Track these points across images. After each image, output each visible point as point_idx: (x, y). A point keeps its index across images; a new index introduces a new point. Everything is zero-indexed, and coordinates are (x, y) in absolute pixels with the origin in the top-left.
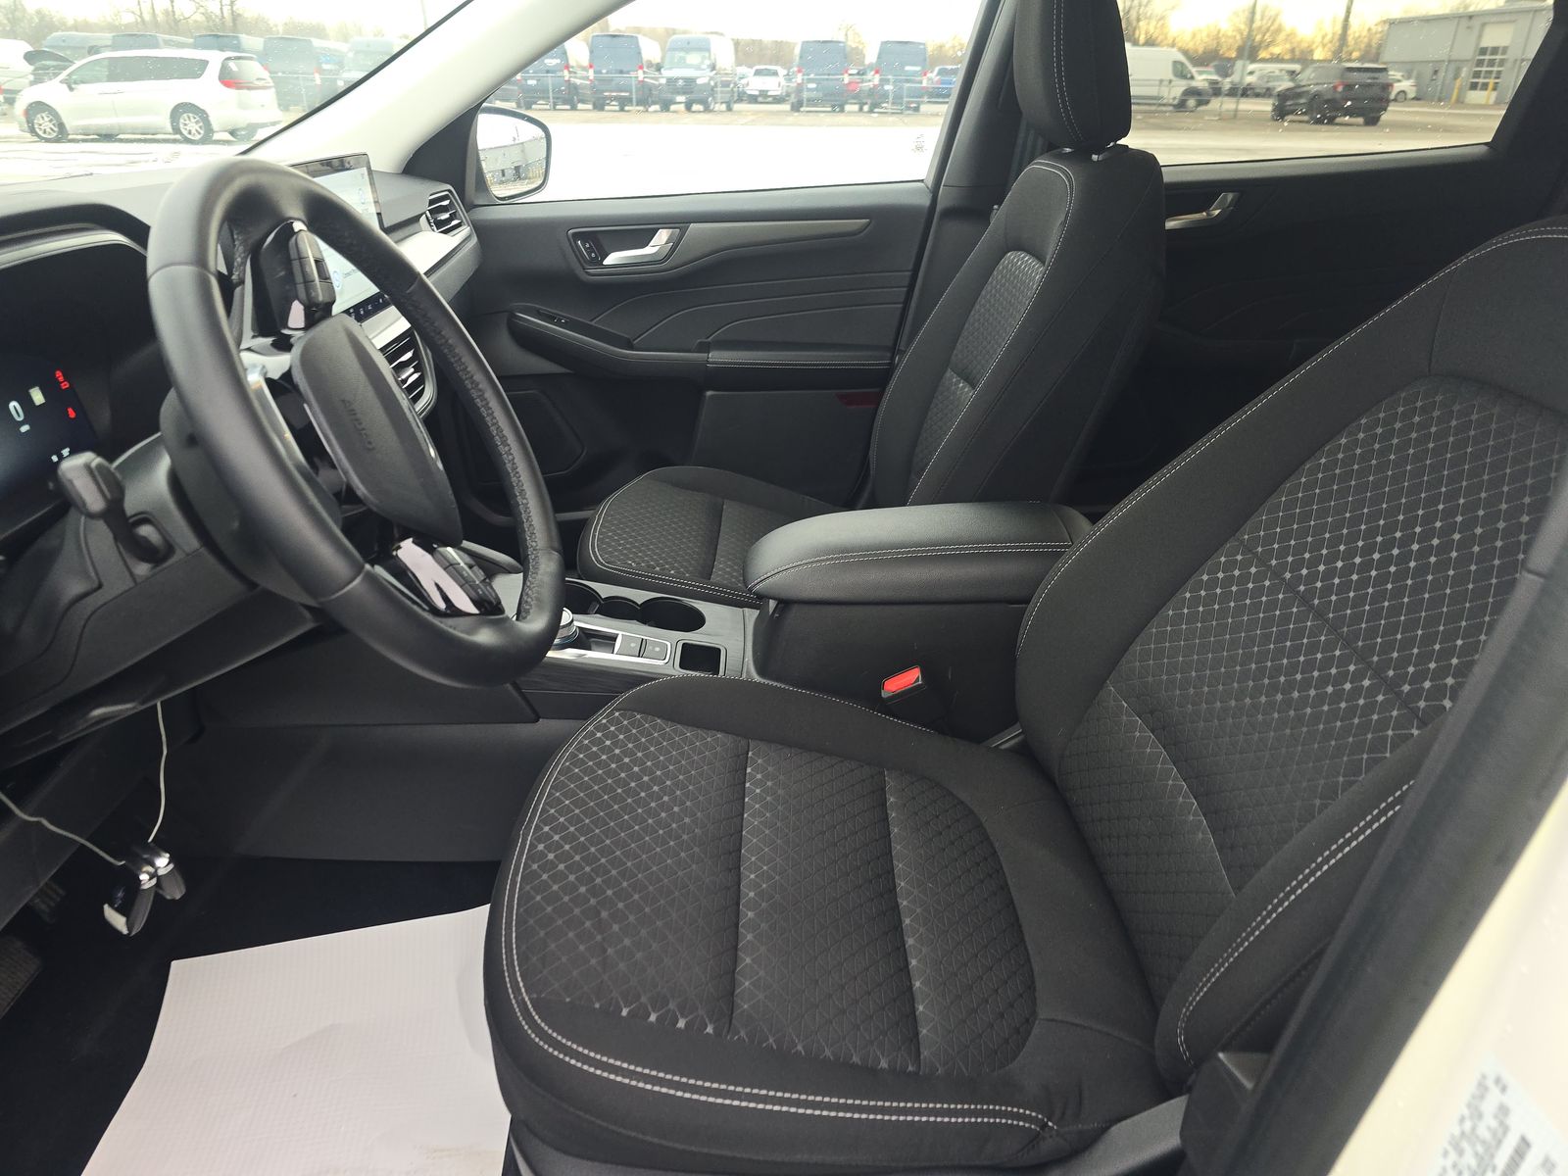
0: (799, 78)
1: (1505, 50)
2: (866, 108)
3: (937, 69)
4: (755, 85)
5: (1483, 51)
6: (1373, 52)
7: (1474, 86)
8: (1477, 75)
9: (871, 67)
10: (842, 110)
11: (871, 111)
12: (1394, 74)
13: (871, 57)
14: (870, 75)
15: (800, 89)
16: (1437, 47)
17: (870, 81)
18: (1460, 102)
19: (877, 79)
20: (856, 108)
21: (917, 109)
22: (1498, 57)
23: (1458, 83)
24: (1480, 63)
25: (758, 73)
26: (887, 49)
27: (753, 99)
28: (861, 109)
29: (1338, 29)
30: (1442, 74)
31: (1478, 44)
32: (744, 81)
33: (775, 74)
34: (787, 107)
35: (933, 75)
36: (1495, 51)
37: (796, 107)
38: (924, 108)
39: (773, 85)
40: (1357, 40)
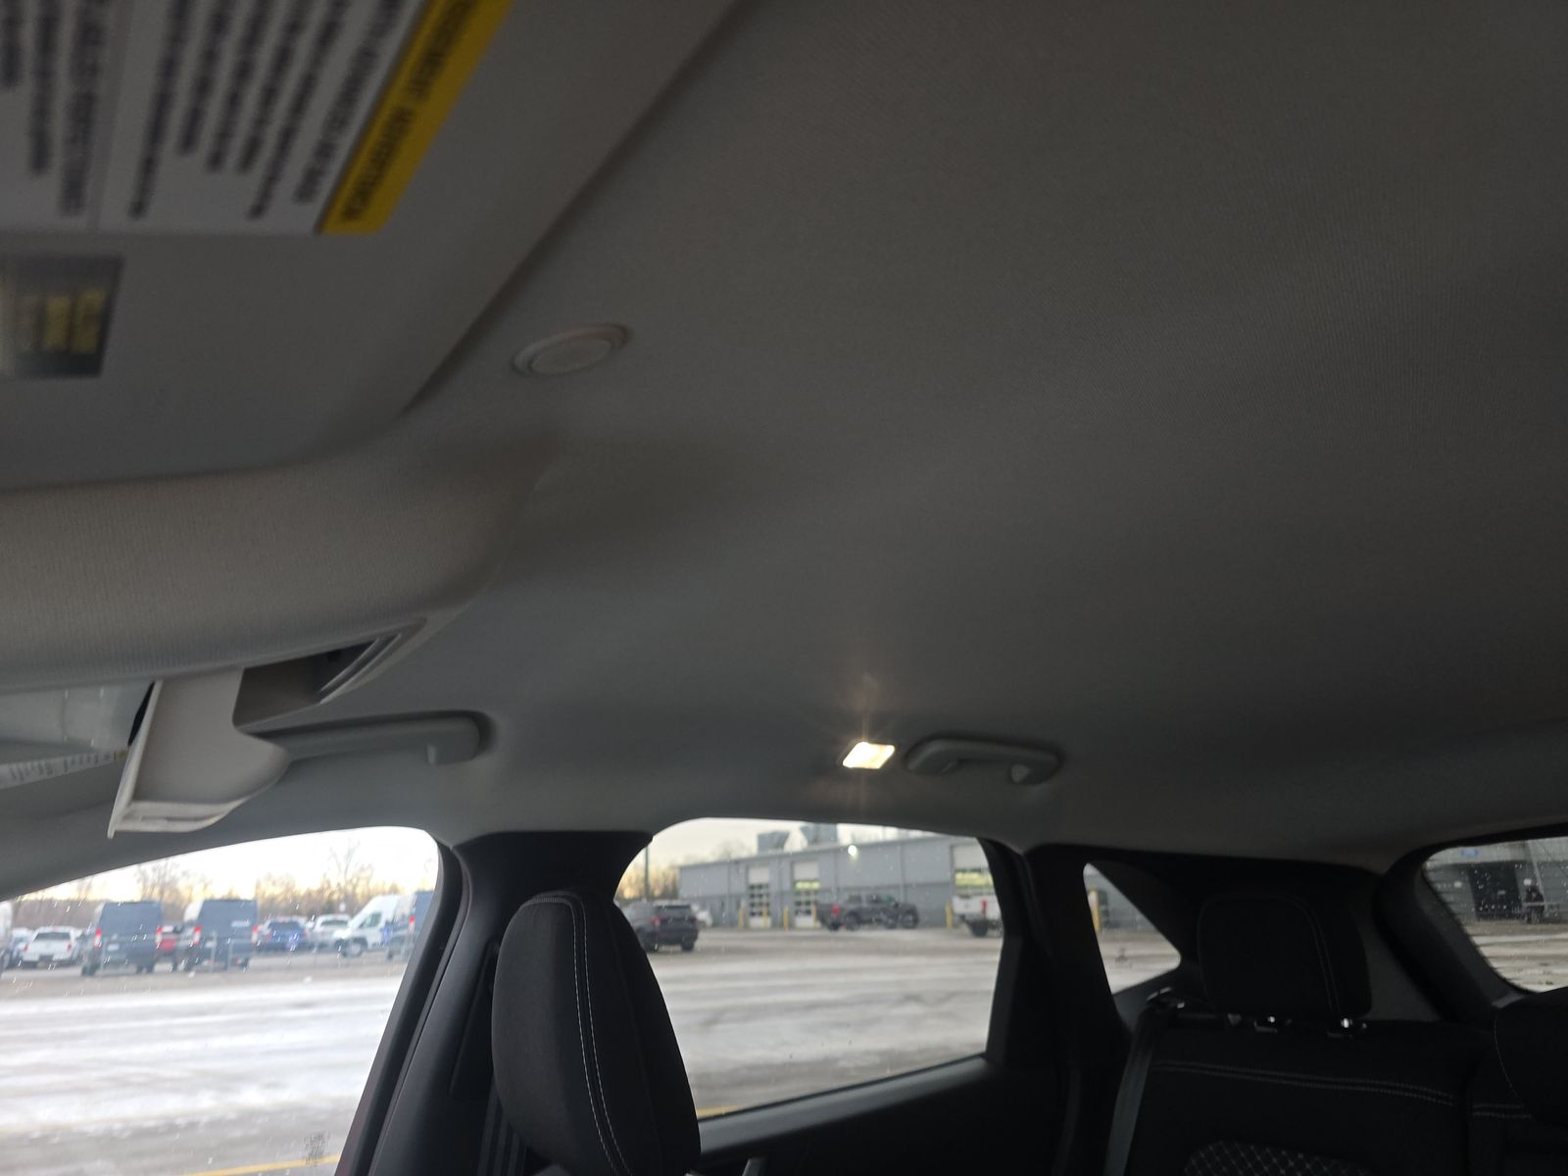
0: (97, 941)
1: (767, 886)
2: (182, 966)
3: (268, 923)
4: (35, 950)
5: (752, 887)
6: (671, 892)
7: (753, 914)
8: (752, 905)
9: (191, 923)
10: (150, 970)
11: (188, 969)
12: (695, 908)
13: (192, 912)
14: (190, 932)
15: (97, 952)
16: (718, 885)
17: (188, 938)
18: (747, 927)
19: (197, 937)
20: (168, 966)
21: (245, 964)
22: (762, 891)
23: (741, 912)
24: (752, 896)
25: (40, 937)
26: (209, 906)
27: (31, 965)
28: (175, 968)
29: (642, 875)
30: (727, 907)
31: (747, 883)
32: (21, 946)
33: (66, 936)
34: (77, 971)
35: (264, 928)
36: (760, 887)
37: (90, 971)
38: (253, 963)
39: (59, 950)
40: (657, 881)
